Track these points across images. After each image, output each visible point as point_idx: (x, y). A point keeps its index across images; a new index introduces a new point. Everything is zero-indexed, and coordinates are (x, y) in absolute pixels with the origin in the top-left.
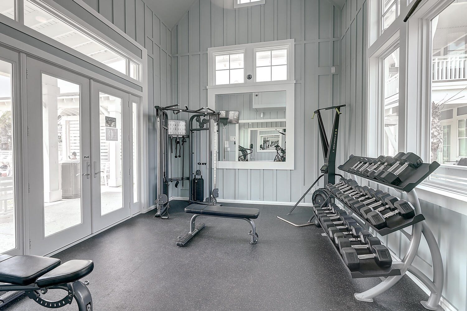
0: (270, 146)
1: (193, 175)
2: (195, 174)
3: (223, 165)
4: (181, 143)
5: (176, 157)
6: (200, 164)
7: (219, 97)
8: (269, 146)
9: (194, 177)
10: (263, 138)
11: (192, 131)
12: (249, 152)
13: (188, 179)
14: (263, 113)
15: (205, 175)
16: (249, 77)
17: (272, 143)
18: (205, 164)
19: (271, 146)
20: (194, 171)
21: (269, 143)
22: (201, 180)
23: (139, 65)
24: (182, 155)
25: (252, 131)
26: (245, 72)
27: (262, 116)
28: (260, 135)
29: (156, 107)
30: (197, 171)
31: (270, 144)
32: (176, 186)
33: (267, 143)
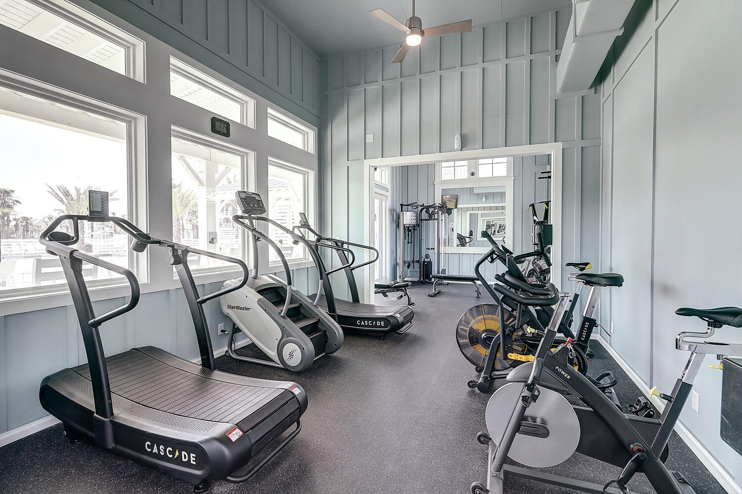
0: (496, 231)
1: (423, 259)
2: (424, 257)
3: (449, 250)
4: (413, 231)
5: (408, 243)
6: (429, 249)
7: (444, 191)
8: (494, 232)
9: (423, 260)
10: (486, 222)
11: (421, 221)
12: (468, 240)
13: (418, 262)
14: (485, 196)
15: (433, 258)
16: (473, 174)
17: (499, 228)
18: (434, 249)
19: (498, 232)
20: (423, 256)
21: (495, 228)
22: (430, 263)
23: (385, 171)
24: (413, 241)
25: (470, 214)
26: (469, 169)
27: (484, 200)
28: (482, 219)
29: (401, 204)
30: (426, 255)
31: (498, 228)
32: (408, 267)
33: (491, 228)
